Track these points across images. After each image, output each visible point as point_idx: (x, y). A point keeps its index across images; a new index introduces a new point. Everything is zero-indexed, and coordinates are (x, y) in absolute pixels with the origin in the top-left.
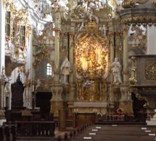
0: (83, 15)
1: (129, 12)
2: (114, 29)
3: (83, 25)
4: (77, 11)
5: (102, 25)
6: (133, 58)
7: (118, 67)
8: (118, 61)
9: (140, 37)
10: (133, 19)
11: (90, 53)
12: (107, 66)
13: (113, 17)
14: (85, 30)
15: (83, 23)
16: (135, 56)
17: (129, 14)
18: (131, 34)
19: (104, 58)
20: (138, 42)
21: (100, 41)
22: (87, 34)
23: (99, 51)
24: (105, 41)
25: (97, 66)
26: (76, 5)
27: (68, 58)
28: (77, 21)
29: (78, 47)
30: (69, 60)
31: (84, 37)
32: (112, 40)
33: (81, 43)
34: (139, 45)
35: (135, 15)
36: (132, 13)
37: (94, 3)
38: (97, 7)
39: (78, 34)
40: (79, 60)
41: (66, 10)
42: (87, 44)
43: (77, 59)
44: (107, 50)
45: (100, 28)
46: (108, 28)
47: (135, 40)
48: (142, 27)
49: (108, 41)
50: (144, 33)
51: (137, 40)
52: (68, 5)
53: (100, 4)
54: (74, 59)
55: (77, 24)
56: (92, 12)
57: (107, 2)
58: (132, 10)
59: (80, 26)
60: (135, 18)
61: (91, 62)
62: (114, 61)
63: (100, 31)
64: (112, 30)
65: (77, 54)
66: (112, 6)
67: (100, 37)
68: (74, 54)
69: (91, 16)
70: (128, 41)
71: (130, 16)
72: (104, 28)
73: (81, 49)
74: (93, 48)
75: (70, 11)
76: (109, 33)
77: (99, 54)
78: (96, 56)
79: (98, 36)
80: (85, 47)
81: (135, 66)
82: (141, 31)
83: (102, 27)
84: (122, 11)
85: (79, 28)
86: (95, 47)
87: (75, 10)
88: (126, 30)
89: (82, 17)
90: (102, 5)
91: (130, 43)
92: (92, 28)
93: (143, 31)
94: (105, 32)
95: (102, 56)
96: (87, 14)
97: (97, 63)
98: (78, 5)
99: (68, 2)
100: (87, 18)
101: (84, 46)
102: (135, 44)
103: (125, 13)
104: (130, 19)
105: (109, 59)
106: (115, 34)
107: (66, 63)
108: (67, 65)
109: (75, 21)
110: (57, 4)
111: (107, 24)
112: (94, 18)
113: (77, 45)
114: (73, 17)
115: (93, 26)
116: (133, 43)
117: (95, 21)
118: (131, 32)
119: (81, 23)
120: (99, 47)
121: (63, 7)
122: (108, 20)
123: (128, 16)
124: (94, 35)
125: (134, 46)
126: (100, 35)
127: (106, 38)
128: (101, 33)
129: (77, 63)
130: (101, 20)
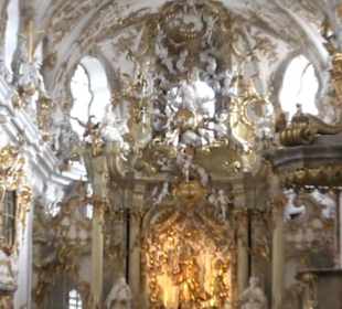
0: (165, 164)
1: (300, 156)
2: (248, 201)
3: (165, 190)
4: (153, 153)
5: (217, 191)
7: (257, 301)
8: (259, 285)
9: (317, 223)
10: (307, 174)
11: (183, 265)
12: (228, 300)
13: (245, 170)
14: (171, 203)
15: (166, 185)
17: (297, 160)
18: (293, 216)
19: (220, 278)
20: (310, 236)
21: (210, 233)
22: (177, 214)
23: (208, 258)
24: (225, 233)
25: (202, 300)
26: (150, 137)
27: (127, 278)
28: (152, 178)
29: (153, 249)
30: (127, 282)
31: (169, 222)
32: (243, 230)
33: (162, 237)
34: (315, 243)
35: (315, 163)
36: (305, 160)
37: (197, 133)
38: (204, 142)
39: (153, 214)
40: (155, 284)
41: (122, 151)
42: (177, 241)
43: (148, 280)
44: (229, 257)
45: (211, 199)
46: (232, 198)
47: (304, 232)
49: (232, 234)
50: (326, 213)
51: (309, 231)
52: (127, 138)
53: (211, 134)
54: (142, 279)
55: (150, 186)
56: (190, 157)
57: (229, 131)
58: (305, 151)
59: (159, 191)
60: (314, 173)
61: (185, 286)
62: (247, 284)
63: (212, 206)
64: (243, 204)
65: (148, 265)
66: (242, 141)
67: (210, 223)
68: (142, 265)
70: (284, 232)
71: (301, 165)
72: (223, 199)
73: (159, 253)
74: (192, 251)
75: (132, 153)
76: (235, 212)
77: (208, 268)
78: (201, 273)
79: (204, 218)
80: (172, 247)
81: (312, 298)
82: (318, 208)
83: (217, 195)
85: (156, 197)
86: (197, 247)
87: (144, 150)
88: (281, 204)
89: (164, 168)
90: (216, 137)
91: (289, 238)
92: (190, 197)
93: (324, 207)
94: (224, 209)
95: (215, 273)
96: (178, 161)
97: (203, 290)
98: (154, 137)
99: (127, 131)
100: (177, 170)
101: (167, 246)
102: (304, 243)
103: (287, 158)
104: (300, 175)
105: (235, 281)
106: (250, 214)
107: (121, 290)
108: (123, 295)
109: (146, 178)
110: (100, 134)
111: (229, 187)
112: (195, 171)
113: (150, 241)
114: (140, 169)
115: (192, 193)
116: (299, 237)
117: (199, 178)
118: (292, 209)
119: (162, 183)
120: (207, 249)
121: (114, 142)
122: (231, 178)
123: (295, 165)
124: (195, 215)
125: (299, 247)
126: (211, 216)
127: (227, 223)
128: (211, 211)
129: (148, 291)
130: (215, 177)
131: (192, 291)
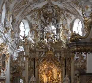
0: (44, 46)
1: (75, 45)
3: (44, 53)
4: (40, 44)
5: (57, 53)
6: (78, 75)
9: (82, 61)
10: (77, 49)
12: (60, 81)
13: (64, 48)
14: (45, 56)
15: (44, 52)
16: (79, 74)
18: (76, 59)
19: (58, 75)
21: (55, 64)
22: (47, 59)
23: (55, 70)
24: (59, 64)
25: (54, 81)
27: (34, 75)
28: (40, 50)
29: (41, 68)
30: (35, 77)
31: (45, 61)
32: (64, 63)
33: (43, 65)
34: (82, 66)
35: (79, 46)
36: (76, 45)
37: (52, 38)
38: (54, 41)
39: (41, 59)
40: (41, 77)
41: (33, 43)
42: (47, 66)
44: (60, 70)
45: (56, 55)
46: (61, 55)
47: (79, 63)
48: (83, 54)
49: (61, 64)
50: (85, 58)
51: (81, 63)
52: (34, 40)
53: (55, 39)
54: (38, 76)
55: (40, 52)
56: (50, 45)
57: (60, 38)
59: (42, 53)
60: (79, 49)
61: (49, 77)
64: (64, 56)
65: (40, 72)
66: (63, 40)
67: (55, 61)
68: (38, 72)
69: (49, 47)
70: (74, 63)
71: (76, 47)
73: (43, 69)
74: (51, 68)
75: (35, 44)
76: (62, 58)
77: (55, 72)
79: (54, 60)
80: (46, 68)
82: (83, 57)
84: (70, 44)
85: (42, 55)
87: (38, 43)
88: (73, 56)
89: (43, 48)
90: (56, 40)
91: (75, 65)
92: (50, 55)
96: (47, 46)
98: (41, 40)
99: (34, 38)
100: (47, 48)
103: (72, 45)
105: (62, 76)
106: (65, 59)
109: (39, 50)
110: (27, 39)
111: (60, 52)
112: (51, 48)
113: (40, 66)
114: (37, 48)
115: (51, 54)
116: (78, 65)
117: (52, 50)
120: (55, 68)
121: (31, 41)
122: (61, 50)
123: (74, 47)
124: (51, 59)
125: (78, 67)
127: (60, 61)
128: (56, 58)
129: (40, 79)
130: (56, 50)
131: (51, 79)
